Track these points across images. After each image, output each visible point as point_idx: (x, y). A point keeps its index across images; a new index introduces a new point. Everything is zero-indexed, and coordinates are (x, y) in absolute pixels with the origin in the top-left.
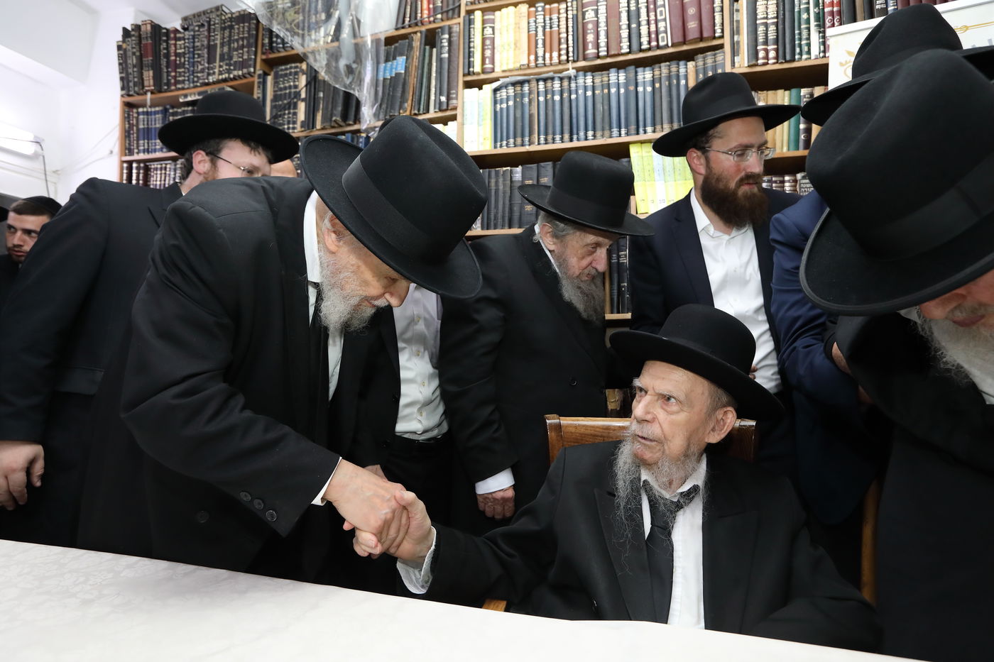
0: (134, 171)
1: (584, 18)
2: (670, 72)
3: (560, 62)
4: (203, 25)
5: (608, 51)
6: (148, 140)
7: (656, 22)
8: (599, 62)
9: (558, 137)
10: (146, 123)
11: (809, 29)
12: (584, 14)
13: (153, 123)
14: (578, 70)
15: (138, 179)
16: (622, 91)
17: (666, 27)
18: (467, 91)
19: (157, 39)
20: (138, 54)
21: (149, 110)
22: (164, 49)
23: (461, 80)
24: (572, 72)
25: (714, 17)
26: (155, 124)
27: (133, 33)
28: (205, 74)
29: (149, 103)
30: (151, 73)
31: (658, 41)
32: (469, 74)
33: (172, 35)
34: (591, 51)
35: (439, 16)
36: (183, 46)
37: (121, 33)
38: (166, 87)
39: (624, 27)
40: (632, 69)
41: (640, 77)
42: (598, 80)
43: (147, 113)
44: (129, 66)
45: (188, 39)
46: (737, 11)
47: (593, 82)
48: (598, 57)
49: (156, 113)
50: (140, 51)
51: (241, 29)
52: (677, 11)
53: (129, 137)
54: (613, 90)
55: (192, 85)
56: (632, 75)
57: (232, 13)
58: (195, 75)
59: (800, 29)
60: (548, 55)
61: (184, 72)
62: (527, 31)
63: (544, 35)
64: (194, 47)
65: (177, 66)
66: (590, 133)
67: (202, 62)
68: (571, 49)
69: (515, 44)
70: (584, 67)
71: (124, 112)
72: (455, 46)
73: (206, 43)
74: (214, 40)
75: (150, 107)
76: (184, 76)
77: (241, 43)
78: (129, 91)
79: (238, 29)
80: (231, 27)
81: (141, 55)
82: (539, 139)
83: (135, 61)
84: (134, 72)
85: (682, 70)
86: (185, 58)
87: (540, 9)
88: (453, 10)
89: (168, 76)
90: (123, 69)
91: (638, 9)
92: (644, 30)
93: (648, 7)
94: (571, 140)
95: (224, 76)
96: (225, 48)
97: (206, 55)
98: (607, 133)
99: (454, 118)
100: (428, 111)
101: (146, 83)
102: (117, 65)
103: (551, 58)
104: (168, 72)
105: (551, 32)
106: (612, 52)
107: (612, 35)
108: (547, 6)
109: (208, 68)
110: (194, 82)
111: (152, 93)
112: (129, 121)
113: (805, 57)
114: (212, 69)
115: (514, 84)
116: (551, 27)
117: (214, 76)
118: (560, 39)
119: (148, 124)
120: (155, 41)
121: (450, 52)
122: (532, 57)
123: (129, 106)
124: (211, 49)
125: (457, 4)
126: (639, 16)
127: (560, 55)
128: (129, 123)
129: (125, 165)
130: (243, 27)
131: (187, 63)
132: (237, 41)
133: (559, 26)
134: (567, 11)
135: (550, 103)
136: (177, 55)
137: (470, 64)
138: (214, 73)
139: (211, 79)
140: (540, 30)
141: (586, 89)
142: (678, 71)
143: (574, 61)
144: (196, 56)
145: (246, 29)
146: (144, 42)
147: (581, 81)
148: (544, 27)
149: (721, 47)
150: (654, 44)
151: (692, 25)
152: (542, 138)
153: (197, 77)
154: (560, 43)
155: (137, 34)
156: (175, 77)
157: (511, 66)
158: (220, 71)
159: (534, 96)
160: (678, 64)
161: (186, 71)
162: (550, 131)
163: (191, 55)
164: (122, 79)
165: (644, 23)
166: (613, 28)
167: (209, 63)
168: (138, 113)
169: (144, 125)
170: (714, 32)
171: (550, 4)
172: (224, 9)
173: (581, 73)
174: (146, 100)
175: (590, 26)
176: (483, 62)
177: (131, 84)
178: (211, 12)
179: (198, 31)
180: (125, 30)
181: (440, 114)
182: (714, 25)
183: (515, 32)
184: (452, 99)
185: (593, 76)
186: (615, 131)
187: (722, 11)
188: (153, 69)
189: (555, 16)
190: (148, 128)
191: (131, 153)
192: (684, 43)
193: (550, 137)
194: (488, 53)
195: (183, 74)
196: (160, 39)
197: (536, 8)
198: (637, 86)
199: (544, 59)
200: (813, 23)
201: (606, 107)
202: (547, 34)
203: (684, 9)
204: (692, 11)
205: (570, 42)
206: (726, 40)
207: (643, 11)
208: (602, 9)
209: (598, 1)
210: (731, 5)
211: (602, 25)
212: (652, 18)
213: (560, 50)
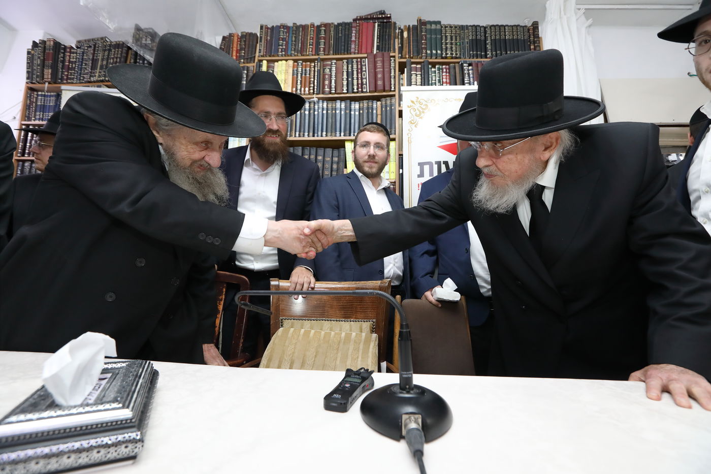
1: (324, 72)
2: (368, 105)
3: (309, 94)
4: (90, 47)
5: (335, 91)
6: (43, 112)
7: (362, 79)
8: (331, 96)
9: (306, 134)
10: (43, 101)
12: (324, 70)
13: (48, 102)
14: (319, 99)
16: (343, 112)
17: (366, 82)
19: (57, 50)
20: (42, 58)
21: (46, 94)
22: (61, 57)
24: (316, 99)
25: (391, 80)
26: (50, 103)
27: (40, 45)
28: (89, 75)
29: (46, 89)
30: (50, 71)
31: (362, 89)
33: (68, 50)
34: (327, 89)
35: (242, 61)
36: (75, 57)
37: (31, 44)
38: (60, 81)
39: (345, 79)
40: (348, 101)
41: (353, 107)
42: (330, 106)
43: (45, 96)
44: (35, 65)
45: (79, 54)
46: (402, 79)
47: (327, 106)
48: (330, 93)
49: (51, 96)
50: (44, 57)
51: (116, 52)
52: (372, 75)
53: (29, 109)
54: (338, 112)
55: (78, 81)
56: (348, 104)
57: (111, 42)
58: (82, 75)
60: (303, 89)
61: (74, 73)
62: (292, 75)
63: (301, 78)
64: (83, 59)
65: (69, 69)
66: (324, 133)
67: (88, 69)
68: (316, 87)
69: (285, 81)
70: (323, 97)
71: (26, 93)
73: (91, 57)
74: (97, 56)
75: (47, 92)
76: (74, 76)
77: (115, 60)
78: (32, 80)
79: (115, 52)
80: (110, 50)
81: (44, 59)
82: (295, 134)
83: (39, 62)
84: (37, 69)
85: (375, 106)
86: (75, 64)
87: (300, 64)
88: (251, 58)
89: (62, 74)
90: (29, 66)
91: (353, 71)
92: (355, 82)
93: (357, 71)
94: (314, 136)
95: (101, 79)
96: (104, 62)
97: (90, 65)
98: (333, 134)
101: (45, 76)
102: (26, 63)
103: (304, 91)
104: (62, 72)
105: (305, 77)
106: (338, 92)
107: (338, 83)
108: (304, 63)
109: (91, 72)
110: (80, 80)
111: (49, 83)
112: (30, 100)
114: (94, 73)
116: (305, 75)
117: (95, 78)
118: (310, 81)
119: (44, 103)
120: (56, 51)
122: (294, 89)
123: (30, 90)
124: (94, 62)
125: (253, 56)
126: (353, 75)
127: (309, 90)
128: (30, 101)
130: (118, 51)
131: (77, 68)
132: (113, 58)
133: (309, 74)
134: (314, 67)
135: (303, 115)
136: (69, 62)
138: (95, 76)
139: (92, 79)
140: (299, 75)
141: (323, 109)
142: (372, 105)
143: (317, 94)
144: (84, 64)
145: (120, 52)
146: (47, 51)
147: (321, 105)
148: (302, 74)
149: (394, 95)
150: (360, 90)
151: (380, 83)
152: (297, 133)
153: (83, 77)
154: (310, 84)
155: (43, 46)
156: (67, 75)
158: (99, 75)
160: (373, 102)
161: (76, 72)
162: (302, 130)
163: (80, 64)
164: (28, 72)
165: (355, 78)
166: (339, 79)
167: (91, 69)
168: (37, 95)
169: (41, 103)
170: (391, 88)
171: (305, 62)
172: (107, 39)
173: (321, 101)
174: (44, 87)
175: (327, 77)
177: (35, 76)
178: (98, 40)
179: (87, 50)
180: (34, 42)
182: (391, 84)
183: (285, 75)
185: (327, 103)
186: (338, 133)
187: (395, 78)
188: (51, 69)
189: (308, 69)
190: (44, 105)
191: (29, 119)
192: (375, 92)
193: (302, 133)
195: (73, 74)
196: (59, 51)
197: (298, 63)
198: (351, 111)
199: (300, 91)
201: (334, 120)
202: (303, 78)
203: (376, 74)
204: (379, 76)
205: (316, 83)
206: (397, 93)
207: (355, 72)
208: (334, 69)
209: (332, 64)
210: (399, 76)
211: (333, 77)
212: (360, 76)
213: (310, 87)
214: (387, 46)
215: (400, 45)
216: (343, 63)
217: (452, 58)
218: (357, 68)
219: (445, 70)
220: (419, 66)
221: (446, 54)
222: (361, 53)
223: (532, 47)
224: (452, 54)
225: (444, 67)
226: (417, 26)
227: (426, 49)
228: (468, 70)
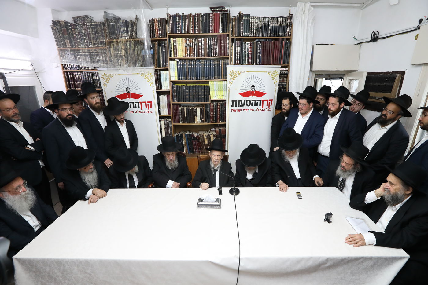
0: (69, 75)
1: (198, 45)
2: (218, 62)
3: (193, 57)
4: (83, 25)
5: (204, 55)
8: (202, 58)
9: (193, 78)
11: (245, 57)
12: (199, 43)
15: (71, 78)
16: (208, 66)
17: (217, 51)
18: (170, 61)
20: (61, 33)
22: (71, 32)
23: (169, 58)
24: (196, 60)
25: (227, 50)
27: (57, 24)
28: (89, 44)
30: (68, 41)
32: (171, 57)
34: (200, 55)
35: (161, 36)
39: (208, 49)
40: (210, 61)
41: (211, 63)
42: (202, 63)
46: (232, 49)
52: (219, 47)
54: (205, 66)
55: (84, 47)
59: (244, 57)
60: (190, 55)
62: (185, 46)
64: (82, 32)
65: (77, 39)
66: (201, 78)
67: (86, 39)
68: (196, 54)
69: (182, 50)
71: (59, 53)
72: (166, 48)
73: (86, 32)
74: (89, 32)
75: (69, 52)
77: (99, 35)
79: (97, 29)
80: (95, 28)
81: (63, 33)
83: (60, 35)
84: (61, 39)
86: (79, 36)
88: (165, 35)
91: (211, 45)
92: (212, 50)
93: (213, 44)
94: (196, 79)
95: (95, 46)
96: (94, 35)
97: (87, 37)
98: (204, 77)
99: (167, 70)
100: (161, 67)
104: (74, 41)
107: (205, 51)
108: (189, 40)
109: (89, 42)
111: (70, 48)
113: (245, 64)
114: (91, 42)
115: (182, 61)
116: (191, 46)
118: (193, 50)
120: (67, 28)
121: (165, 50)
122: (186, 55)
123: (60, 51)
124: (89, 35)
125: (166, 33)
126: (211, 47)
127: (193, 55)
128: (62, 57)
129: (65, 73)
132: (98, 33)
134: (194, 42)
135: (191, 68)
136: (76, 35)
137: (171, 54)
138: (91, 44)
139: (91, 46)
140: (188, 46)
141: (199, 65)
143: (196, 57)
144: (83, 36)
145: (100, 30)
146: (62, 28)
147: (198, 62)
148: (189, 46)
149: (228, 58)
150: (214, 55)
151: (223, 52)
152: (190, 78)
153: (86, 44)
156: (77, 43)
157: (181, 56)
158: (94, 44)
159: (187, 66)
160: (220, 61)
161: (81, 41)
162: (191, 76)
165: (212, 49)
166: (205, 49)
167: (89, 40)
168: (65, 54)
170: (227, 54)
173: (198, 60)
174: (68, 50)
175: (200, 48)
176: (174, 54)
177: (61, 44)
178: (84, 18)
179: (82, 27)
181: (164, 68)
182: (227, 52)
183: (182, 46)
184: (167, 64)
185: (201, 61)
186: (206, 77)
187: (229, 48)
188: (68, 39)
189: (191, 43)
192: (221, 56)
194: (175, 51)
195: (79, 42)
197: (187, 40)
198: (211, 65)
199: (189, 56)
200: (246, 56)
201: (204, 70)
202: (190, 48)
203: (221, 46)
204: (223, 48)
205: (195, 51)
206: (230, 56)
207: (212, 45)
208: (203, 43)
209: (202, 40)
210: (231, 48)
211: (203, 48)
212: (214, 48)
213: (193, 53)
214: (226, 29)
215: (231, 29)
216: (207, 40)
217: (254, 36)
218: (213, 43)
219: (250, 45)
220: (239, 42)
221: (251, 35)
222: (214, 33)
223: (288, 30)
224: (253, 35)
225: (250, 42)
226: (239, 17)
227: (243, 32)
228: (260, 46)
